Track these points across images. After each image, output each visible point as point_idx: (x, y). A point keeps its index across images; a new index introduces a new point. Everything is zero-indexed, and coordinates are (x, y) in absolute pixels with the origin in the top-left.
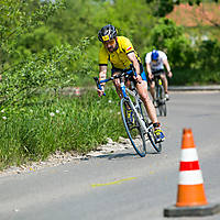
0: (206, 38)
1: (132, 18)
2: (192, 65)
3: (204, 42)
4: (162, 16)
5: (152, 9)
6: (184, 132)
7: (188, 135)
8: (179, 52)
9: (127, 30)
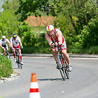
0: (42, 32)
1: (8, 22)
2: (35, 45)
3: (41, 34)
4: (22, 21)
5: (17, 18)
6: (32, 75)
7: (34, 76)
8: (30, 38)
9: (6, 27)
